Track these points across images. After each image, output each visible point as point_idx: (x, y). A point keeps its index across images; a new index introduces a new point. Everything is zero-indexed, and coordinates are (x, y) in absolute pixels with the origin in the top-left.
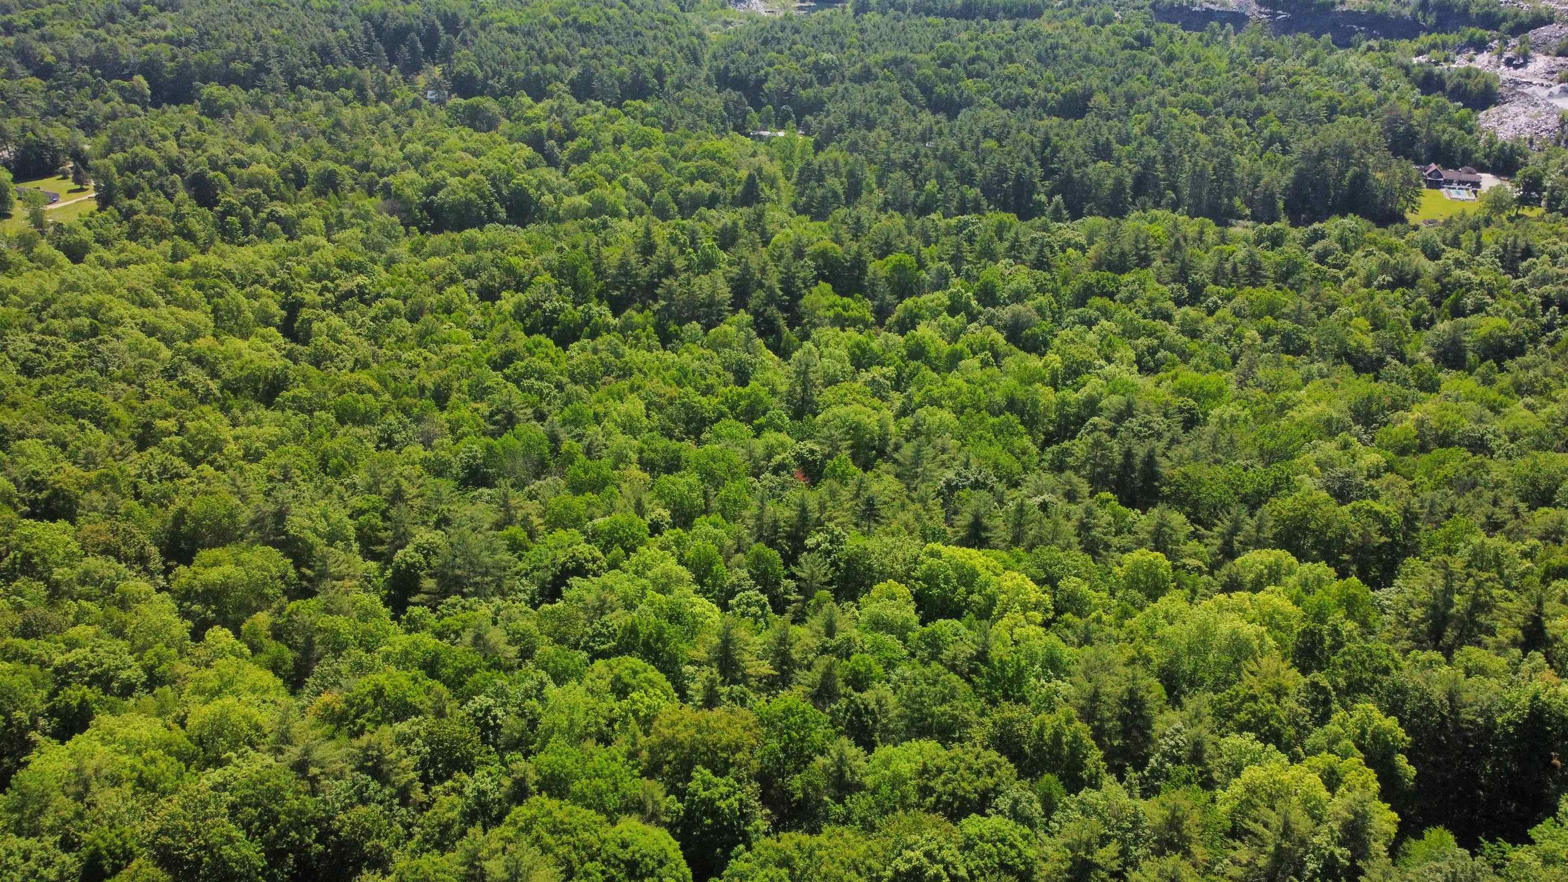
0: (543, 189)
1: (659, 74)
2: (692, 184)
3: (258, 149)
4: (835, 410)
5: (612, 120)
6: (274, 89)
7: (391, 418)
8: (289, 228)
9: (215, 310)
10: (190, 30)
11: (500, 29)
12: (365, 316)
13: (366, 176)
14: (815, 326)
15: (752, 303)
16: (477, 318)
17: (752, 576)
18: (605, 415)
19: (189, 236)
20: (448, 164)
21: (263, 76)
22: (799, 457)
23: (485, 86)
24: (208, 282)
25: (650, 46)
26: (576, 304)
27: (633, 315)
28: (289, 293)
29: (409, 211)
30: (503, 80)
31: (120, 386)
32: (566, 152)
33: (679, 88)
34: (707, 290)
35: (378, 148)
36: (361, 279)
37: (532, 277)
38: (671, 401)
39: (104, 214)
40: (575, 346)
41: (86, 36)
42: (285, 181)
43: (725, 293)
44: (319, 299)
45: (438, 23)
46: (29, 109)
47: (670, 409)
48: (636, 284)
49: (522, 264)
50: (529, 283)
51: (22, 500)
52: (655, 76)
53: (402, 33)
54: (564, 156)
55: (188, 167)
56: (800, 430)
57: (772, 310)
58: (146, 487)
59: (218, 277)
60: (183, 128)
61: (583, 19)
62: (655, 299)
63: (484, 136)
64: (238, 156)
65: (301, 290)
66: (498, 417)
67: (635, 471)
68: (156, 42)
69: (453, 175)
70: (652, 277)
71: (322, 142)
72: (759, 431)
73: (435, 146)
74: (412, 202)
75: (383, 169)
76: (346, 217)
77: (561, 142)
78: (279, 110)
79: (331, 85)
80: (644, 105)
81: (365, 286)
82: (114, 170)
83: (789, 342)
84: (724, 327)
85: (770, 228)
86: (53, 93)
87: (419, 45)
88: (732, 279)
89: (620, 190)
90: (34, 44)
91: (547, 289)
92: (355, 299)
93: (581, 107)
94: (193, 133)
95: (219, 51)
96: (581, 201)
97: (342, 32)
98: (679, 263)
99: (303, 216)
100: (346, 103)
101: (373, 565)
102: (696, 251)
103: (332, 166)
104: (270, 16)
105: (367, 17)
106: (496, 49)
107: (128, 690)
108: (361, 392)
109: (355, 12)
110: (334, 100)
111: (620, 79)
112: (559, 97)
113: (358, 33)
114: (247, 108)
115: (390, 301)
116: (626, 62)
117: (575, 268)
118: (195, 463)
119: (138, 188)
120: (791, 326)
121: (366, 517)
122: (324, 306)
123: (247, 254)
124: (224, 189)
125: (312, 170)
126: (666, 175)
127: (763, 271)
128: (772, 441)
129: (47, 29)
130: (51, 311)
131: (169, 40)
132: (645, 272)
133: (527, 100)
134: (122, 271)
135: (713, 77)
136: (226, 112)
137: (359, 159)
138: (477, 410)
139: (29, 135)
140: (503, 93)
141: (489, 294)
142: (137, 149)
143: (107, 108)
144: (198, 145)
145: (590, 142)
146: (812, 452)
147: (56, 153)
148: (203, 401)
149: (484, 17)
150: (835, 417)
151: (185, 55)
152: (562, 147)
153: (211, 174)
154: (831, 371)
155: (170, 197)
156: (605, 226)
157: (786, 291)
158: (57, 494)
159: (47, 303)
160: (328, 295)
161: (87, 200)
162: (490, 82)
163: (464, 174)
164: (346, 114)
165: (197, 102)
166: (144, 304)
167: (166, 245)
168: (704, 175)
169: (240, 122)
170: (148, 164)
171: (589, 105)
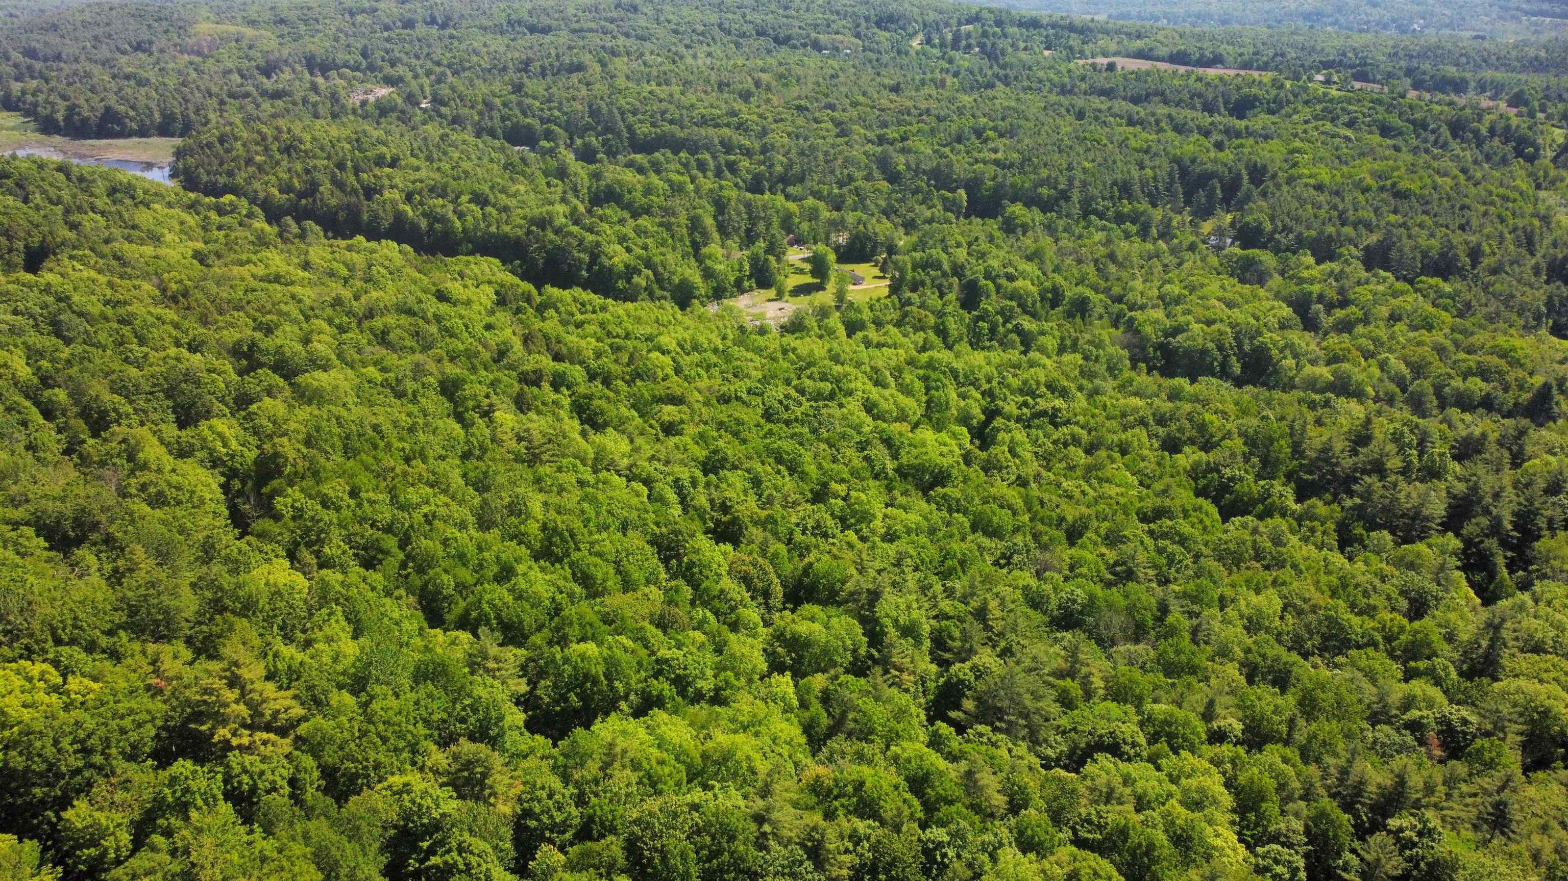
0: (1288, 352)
1: (1475, 254)
2: (1465, 379)
3: (1030, 268)
4: (1522, 682)
5: (1395, 294)
6: (1068, 216)
7: (1019, 539)
8: (1027, 341)
9: (928, 402)
10: (1015, 155)
11: (1306, 185)
12: (1047, 436)
13: (1117, 307)
14: (1544, 576)
15: (1469, 529)
16: (1149, 467)
17: (1307, 832)
18: (1233, 601)
19: (942, 332)
20: (1200, 310)
21: (1062, 203)
22: (1444, 721)
23: (1271, 239)
24: (933, 375)
25: (1475, 223)
26: (1259, 477)
27: (1319, 506)
28: (993, 401)
29: (1143, 349)
30: (1291, 236)
31: (823, 446)
32: (1331, 319)
33: (1494, 271)
34: (1415, 501)
35: (1138, 284)
36: (1058, 403)
37: (1223, 438)
38: (1314, 609)
39: (888, 302)
40: (1237, 520)
41: (935, 151)
42: (1043, 299)
43: (1437, 508)
44: (1016, 412)
45: (1244, 172)
46: (872, 207)
47: (1311, 618)
48: (1333, 473)
49: (1217, 423)
50: (1218, 444)
51: (712, 518)
52: (1468, 255)
53: (1205, 178)
54: (1326, 321)
55: (968, 273)
56: (1465, 692)
57: (1492, 544)
58: (798, 537)
59: (944, 373)
60: (977, 239)
61: (1404, 185)
62: (1351, 494)
63: (1247, 289)
64: (1010, 270)
65: (1005, 400)
66: (1118, 569)
67: (1232, 671)
68: (985, 163)
69: (1198, 321)
70: (1355, 470)
71: (1090, 270)
72: (1409, 675)
73: (1192, 289)
74: (1148, 340)
75: (1135, 303)
76: (1081, 342)
77: (1330, 307)
78: (1065, 235)
79: (1120, 219)
80: (1442, 284)
81: (1059, 410)
82: (909, 266)
83: (1501, 585)
84: (1421, 547)
85: (1529, 449)
86: (894, 196)
87: (1218, 191)
88: (1455, 497)
89: (1376, 371)
90: (894, 155)
91: (1233, 455)
92: (1046, 420)
93: (1364, 274)
94: (984, 246)
95: (1032, 177)
96: (1324, 372)
97: (1149, 172)
98: (1394, 463)
99: (1043, 333)
100: (1127, 236)
101: (934, 668)
102: (1420, 456)
103: (1089, 293)
104: (1089, 150)
105: (1177, 160)
106: (1295, 204)
107: (698, 697)
108: (1002, 507)
109: (1167, 154)
110: (1117, 232)
111: (1425, 255)
112: (1346, 261)
113: (1162, 174)
114: (1039, 230)
115: (1076, 429)
116: (1439, 235)
117: (1271, 440)
118: (845, 527)
119: (923, 283)
120: (1511, 567)
121: (947, 623)
122: (1019, 420)
123: (978, 358)
124: (988, 297)
125: (1071, 292)
126: (1437, 363)
127: (1497, 496)
128: (1419, 692)
129: (909, 143)
130: (808, 372)
131: (997, 163)
132: (1347, 462)
133: (1310, 260)
134: (877, 352)
135: (1544, 265)
136: (1019, 231)
137: (1117, 290)
138: (1103, 555)
139: (861, 227)
140: (1287, 249)
141: (1172, 446)
142: (933, 251)
143: (928, 214)
144: (982, 256)
145: (1360, 314)
146: (1465, 722)
147: (875, 245)
148: (876, 477)
149: (1293, 171)
150: (1519, 690)
151: (1004, 176)
152: (1328, 312)
153: (983, 282)
154: (1539, 635)
155: (941, 296)
156: (1327, 404)
157: (1516, 527)
158: (735, 521)
159: (810, 365)
160: (1025, 410)
161: (882, 287)
162: (1277, 236)
163: (1209, 323)
164: (1123, 247)
165: (1000, 218)
166: (877, 383)
167: (920, 337)
168: (1484, 373)
169: (1028, 242)
170: (938, 266)
171: (1374, 275)
